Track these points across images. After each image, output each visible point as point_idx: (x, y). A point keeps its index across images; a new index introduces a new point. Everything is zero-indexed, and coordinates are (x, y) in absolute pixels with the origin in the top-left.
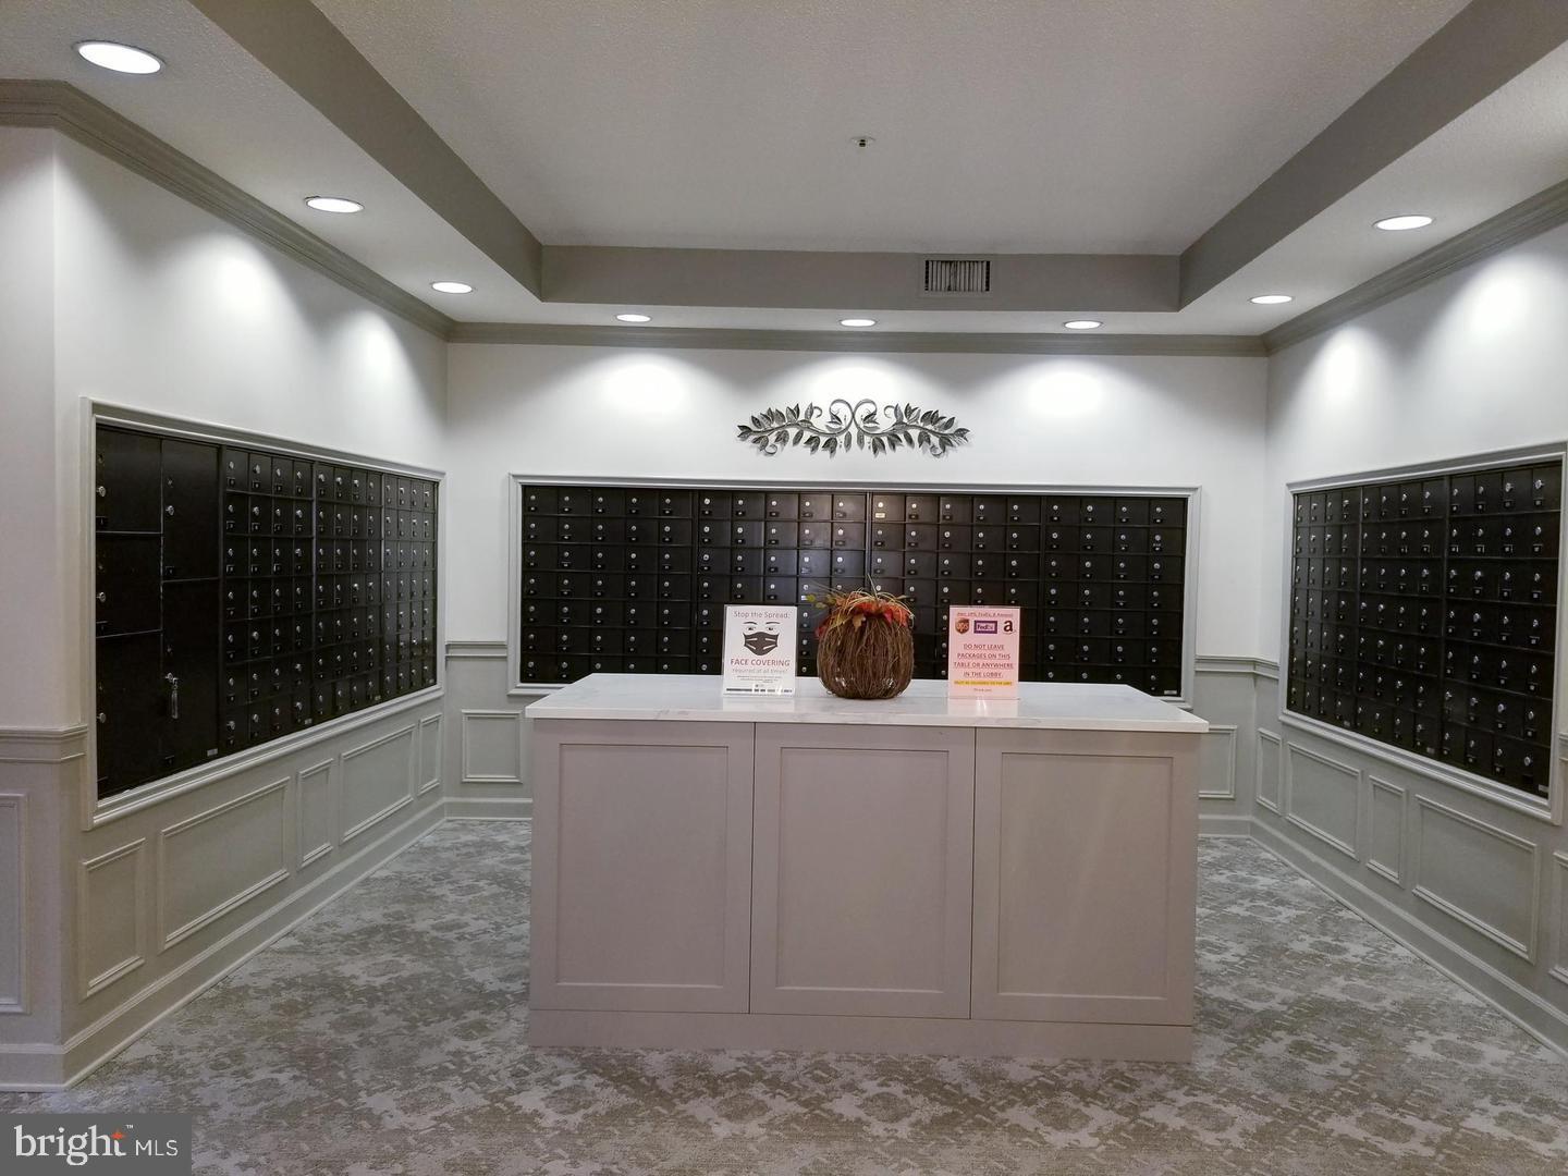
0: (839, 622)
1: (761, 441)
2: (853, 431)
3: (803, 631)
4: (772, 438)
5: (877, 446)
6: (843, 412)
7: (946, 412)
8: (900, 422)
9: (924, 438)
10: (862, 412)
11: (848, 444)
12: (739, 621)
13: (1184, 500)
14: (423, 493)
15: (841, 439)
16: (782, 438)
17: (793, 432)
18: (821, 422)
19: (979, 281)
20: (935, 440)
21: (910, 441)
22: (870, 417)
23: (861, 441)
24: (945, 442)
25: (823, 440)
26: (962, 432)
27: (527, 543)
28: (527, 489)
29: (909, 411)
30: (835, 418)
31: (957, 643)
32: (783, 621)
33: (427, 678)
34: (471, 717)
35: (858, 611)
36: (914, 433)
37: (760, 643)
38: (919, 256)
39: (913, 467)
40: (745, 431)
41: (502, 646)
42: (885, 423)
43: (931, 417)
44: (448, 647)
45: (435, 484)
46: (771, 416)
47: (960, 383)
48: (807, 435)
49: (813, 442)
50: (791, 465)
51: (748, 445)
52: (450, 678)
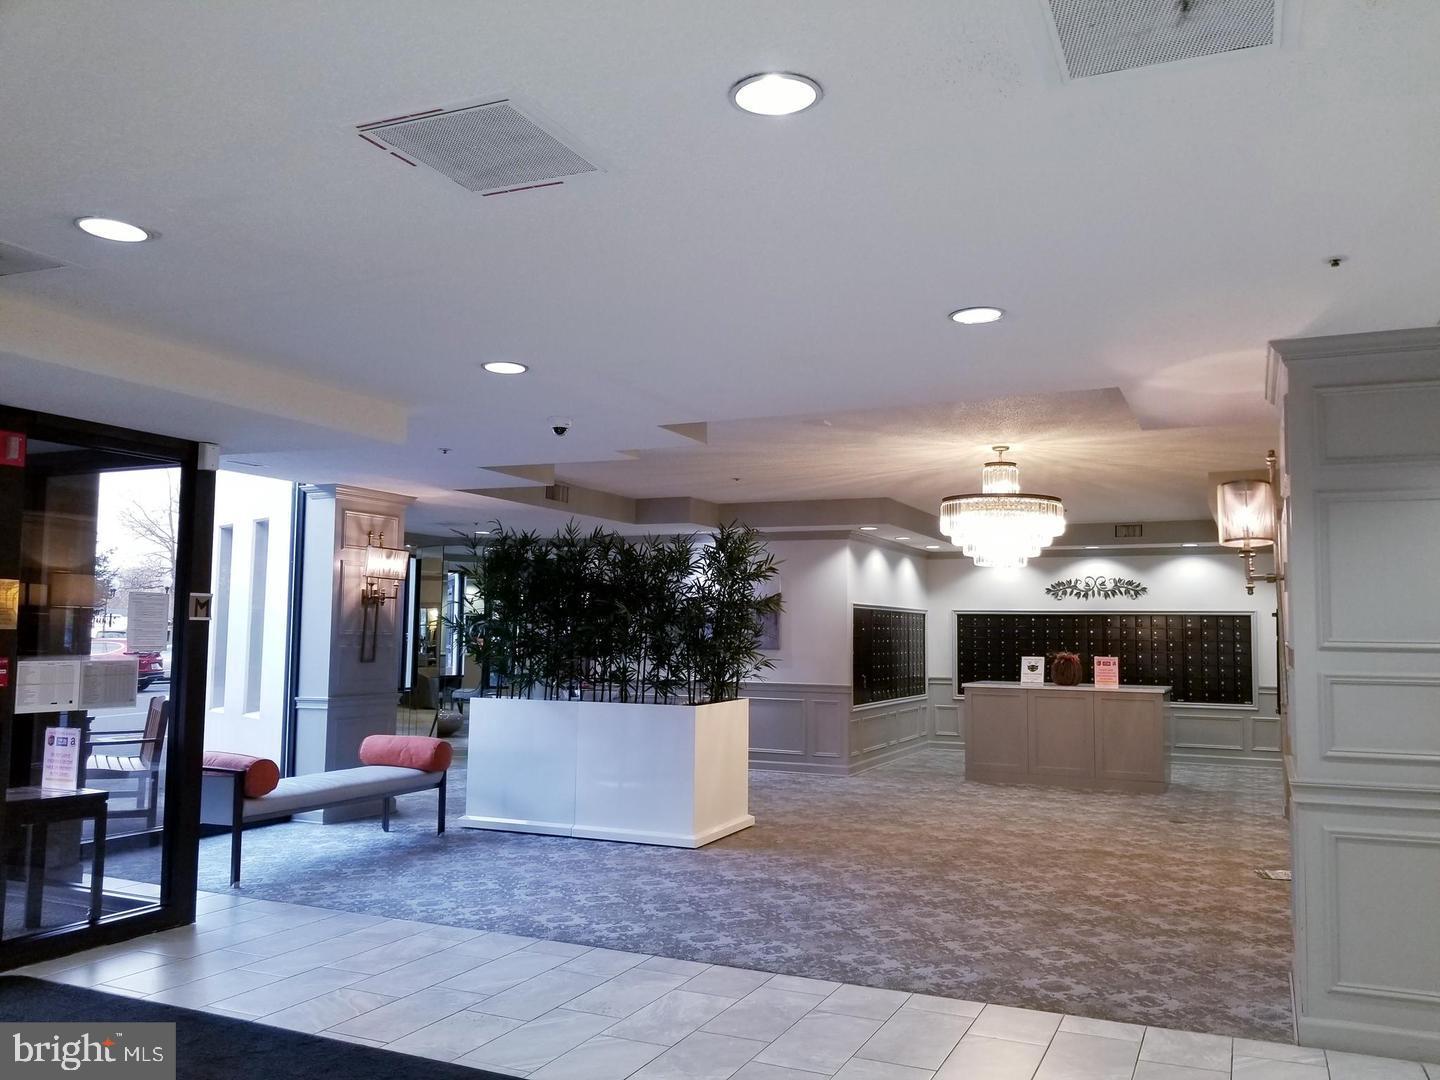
0: (1056, 661)
1: (1056, 595)
2: (1096, 589)
3: (1047, 663)
4: (1060, 593)
5: (1107, 596)
6: (1091, 583)
7: (1136, 581)
8: (1116, 585)
9: (1127, 592)
10: (1099, 581)
11: (1094, 595)
12: (1026, 661)
13: (1249, 617)
14: (920, 618)
15: (1090, 593)
16: (1065, 593)
17: (1069, 590)
18: (1081, 586)
19: (1138, 532)
20: (1132, 592)
21: (1121, 593)
22: (1103, 584)
23: (1099, 594)
24: (1137, 593)
25: (1082, 593)
26: (1144, 589)
27: (960, 638)
28: (959, 616)
29: (1120, 580)
30: (1087, 585)
31: (1097, 669)
32: (1040, 661)
33: (922, 691)
34: (939, 708)
35: (1062, 658)
36: (1123, 590)
37: (1033, 668)
38: (1111, 524)
39: (1121, 604)
40: (1049, 591)
41: (950, 679)
42: (1110, 586)
43: (1130, 583)
44: (930, 679)
45: (924, 615)
46: (1059, 584)
47: (1143, 568)
48: (1075, 592)
49: (1078, 595)
50: (1070, 605)
51: (1050, 596)
52: (931, 693)
